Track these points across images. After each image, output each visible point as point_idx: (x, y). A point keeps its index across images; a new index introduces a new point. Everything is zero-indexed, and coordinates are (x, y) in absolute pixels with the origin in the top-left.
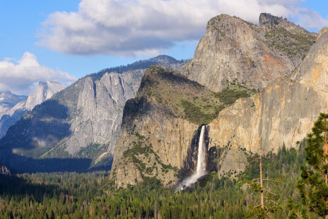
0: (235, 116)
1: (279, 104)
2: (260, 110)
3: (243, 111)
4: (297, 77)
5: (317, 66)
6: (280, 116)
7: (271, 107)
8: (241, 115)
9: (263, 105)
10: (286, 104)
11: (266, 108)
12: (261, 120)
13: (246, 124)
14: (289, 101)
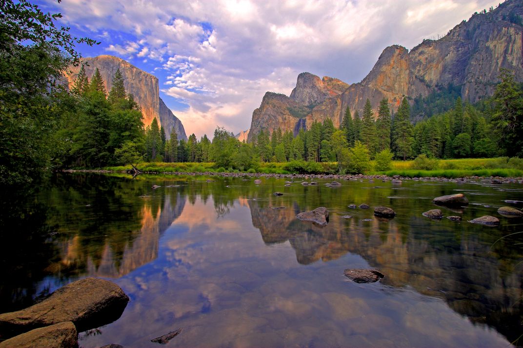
0: (324, 110)
1: (354, 100)
2: (340, 106)
3: (329, 106)
4: (366, 82)
5: (382, 74)
6: (355, 109)
7: (349, 103)
8: (328, 109)
9: (342, 102)
10: (358, 101)
11: (345, 104)
12: (341, 113)
13: (331, 115)
14: (361, 99)
